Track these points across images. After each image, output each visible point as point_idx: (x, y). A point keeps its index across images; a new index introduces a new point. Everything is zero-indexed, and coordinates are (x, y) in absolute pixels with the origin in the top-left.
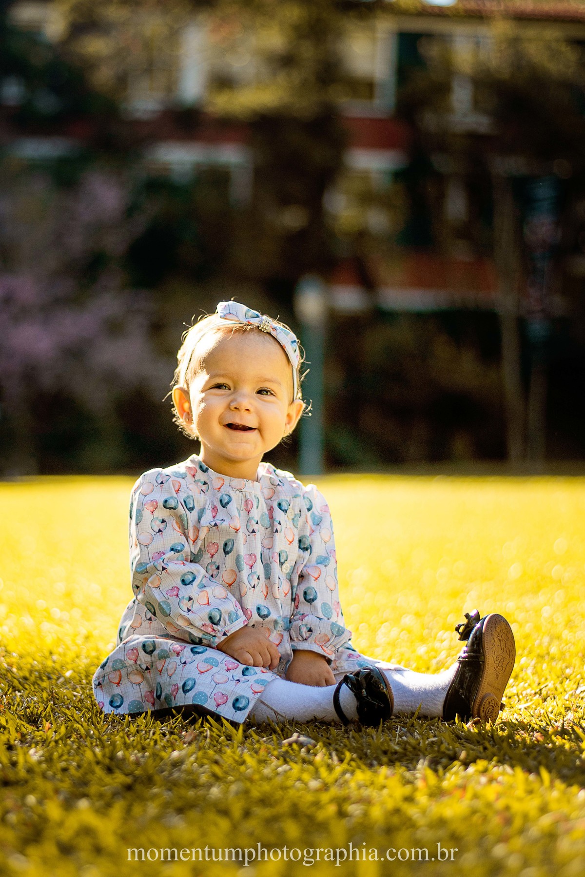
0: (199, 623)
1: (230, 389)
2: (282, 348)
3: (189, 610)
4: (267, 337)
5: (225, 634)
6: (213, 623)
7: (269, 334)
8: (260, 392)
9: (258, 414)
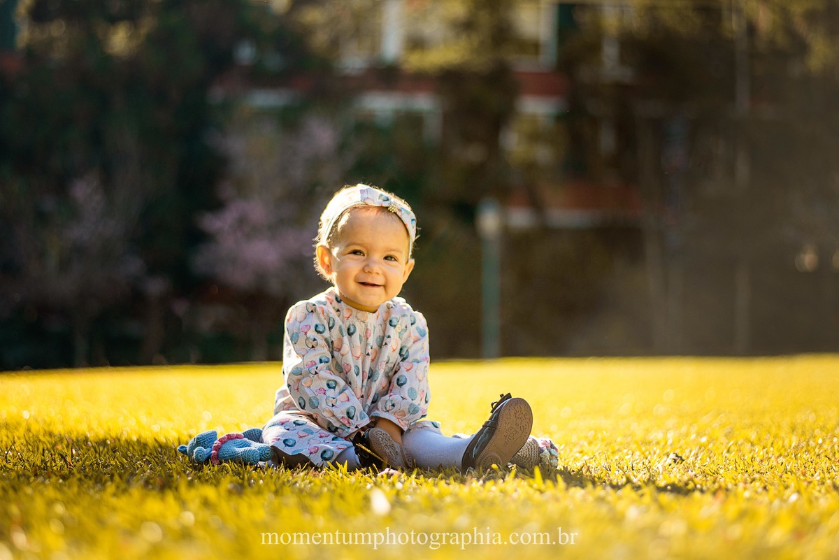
0: (339, 416)
1: (364, 255)
2: (405, 226)
3: (333, 406)
4: (394, 216)
5: (357, 427)
6: (349, 417)
7: (395, 213)
8: (386, 258)
9: (385, 276)
